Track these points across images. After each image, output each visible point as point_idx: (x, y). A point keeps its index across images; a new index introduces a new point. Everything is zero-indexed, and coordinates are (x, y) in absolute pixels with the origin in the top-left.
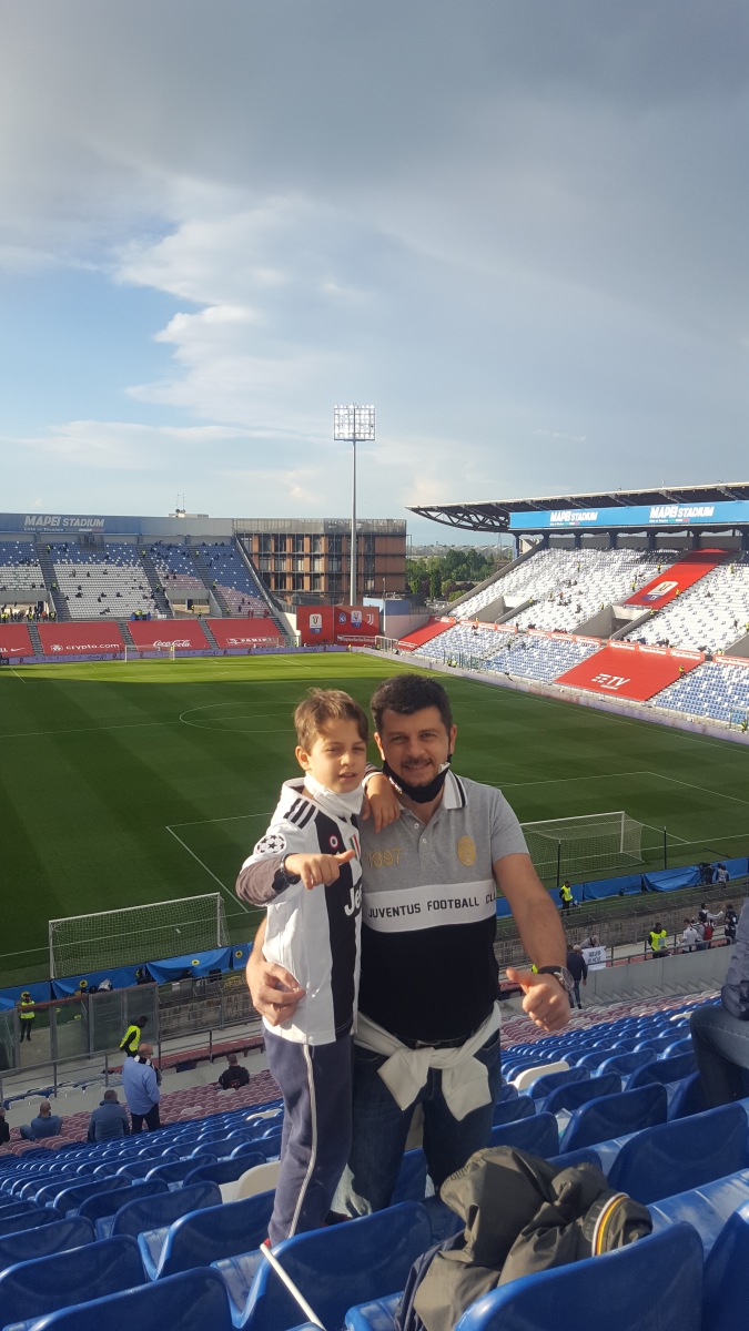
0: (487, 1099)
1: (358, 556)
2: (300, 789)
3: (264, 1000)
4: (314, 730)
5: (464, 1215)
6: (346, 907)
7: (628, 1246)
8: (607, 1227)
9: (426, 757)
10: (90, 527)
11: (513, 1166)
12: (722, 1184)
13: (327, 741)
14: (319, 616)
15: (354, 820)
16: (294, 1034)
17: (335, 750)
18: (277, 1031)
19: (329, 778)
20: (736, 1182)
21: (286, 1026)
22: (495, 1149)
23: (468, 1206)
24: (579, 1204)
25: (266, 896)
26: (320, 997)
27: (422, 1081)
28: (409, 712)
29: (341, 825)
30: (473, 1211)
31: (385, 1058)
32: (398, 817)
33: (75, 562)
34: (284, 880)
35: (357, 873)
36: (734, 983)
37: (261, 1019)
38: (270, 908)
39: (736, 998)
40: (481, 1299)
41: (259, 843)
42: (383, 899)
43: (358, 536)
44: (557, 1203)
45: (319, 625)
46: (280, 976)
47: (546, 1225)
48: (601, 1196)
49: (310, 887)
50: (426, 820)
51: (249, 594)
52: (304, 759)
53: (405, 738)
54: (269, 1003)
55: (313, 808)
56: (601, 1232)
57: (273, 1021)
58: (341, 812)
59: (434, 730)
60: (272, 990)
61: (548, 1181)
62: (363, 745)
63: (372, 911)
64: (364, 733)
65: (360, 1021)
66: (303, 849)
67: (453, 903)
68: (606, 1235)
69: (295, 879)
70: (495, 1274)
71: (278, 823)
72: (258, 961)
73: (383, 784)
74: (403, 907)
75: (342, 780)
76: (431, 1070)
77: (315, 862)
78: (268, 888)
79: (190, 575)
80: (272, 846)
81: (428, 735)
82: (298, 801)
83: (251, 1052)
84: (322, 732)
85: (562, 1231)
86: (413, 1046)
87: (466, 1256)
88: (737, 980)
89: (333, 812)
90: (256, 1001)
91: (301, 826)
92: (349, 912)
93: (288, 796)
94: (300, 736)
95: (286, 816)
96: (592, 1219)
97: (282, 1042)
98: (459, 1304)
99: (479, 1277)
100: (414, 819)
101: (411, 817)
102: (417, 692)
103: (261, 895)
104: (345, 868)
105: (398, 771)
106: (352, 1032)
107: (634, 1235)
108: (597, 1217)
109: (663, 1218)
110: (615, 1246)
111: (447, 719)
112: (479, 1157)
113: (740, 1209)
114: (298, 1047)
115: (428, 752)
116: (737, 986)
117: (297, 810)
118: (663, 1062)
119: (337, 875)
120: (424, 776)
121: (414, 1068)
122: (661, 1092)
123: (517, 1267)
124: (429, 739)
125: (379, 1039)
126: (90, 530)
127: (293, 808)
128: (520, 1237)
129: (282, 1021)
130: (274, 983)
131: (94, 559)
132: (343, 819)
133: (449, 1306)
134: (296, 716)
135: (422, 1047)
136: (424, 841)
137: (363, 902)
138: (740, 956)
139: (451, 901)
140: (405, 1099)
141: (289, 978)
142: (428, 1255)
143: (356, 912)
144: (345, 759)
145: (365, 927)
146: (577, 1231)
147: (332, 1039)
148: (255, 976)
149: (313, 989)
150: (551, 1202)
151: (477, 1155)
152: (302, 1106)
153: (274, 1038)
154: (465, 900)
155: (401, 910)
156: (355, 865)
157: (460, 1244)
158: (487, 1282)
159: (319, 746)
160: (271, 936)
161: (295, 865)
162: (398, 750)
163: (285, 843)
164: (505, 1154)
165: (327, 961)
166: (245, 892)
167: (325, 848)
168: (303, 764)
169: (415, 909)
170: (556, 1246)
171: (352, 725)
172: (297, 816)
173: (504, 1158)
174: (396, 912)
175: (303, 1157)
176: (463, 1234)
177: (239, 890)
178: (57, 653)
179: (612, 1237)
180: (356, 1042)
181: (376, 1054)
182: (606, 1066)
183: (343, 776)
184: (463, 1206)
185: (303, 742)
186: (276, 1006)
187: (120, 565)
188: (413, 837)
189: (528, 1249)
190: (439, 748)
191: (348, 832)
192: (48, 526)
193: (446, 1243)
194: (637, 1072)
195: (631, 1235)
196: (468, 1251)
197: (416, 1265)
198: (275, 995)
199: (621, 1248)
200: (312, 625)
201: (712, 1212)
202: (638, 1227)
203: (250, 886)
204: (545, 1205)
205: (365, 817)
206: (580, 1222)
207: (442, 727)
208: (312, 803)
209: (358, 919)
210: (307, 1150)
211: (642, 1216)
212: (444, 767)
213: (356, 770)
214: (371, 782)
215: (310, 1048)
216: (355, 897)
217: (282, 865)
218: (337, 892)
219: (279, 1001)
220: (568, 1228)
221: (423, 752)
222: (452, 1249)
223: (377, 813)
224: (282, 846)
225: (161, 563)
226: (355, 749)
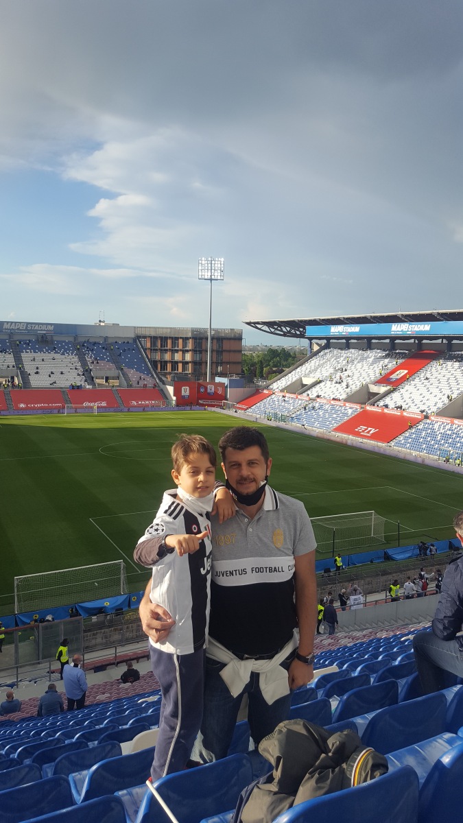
0: (286, 692)
1: (212, 351)
2: (175, 496)
3: (150, 627)
4: (181, 460)
5: (273, 761)
6: (202, 569)
7: (373, 781)
8: (361, 769)
9: (252, 477)
11: (304, 732)
12: (431, 742)
13: (190, 466)
14: (188, 388)
15: (208, 515)
16: (168, 648)
17: (195, 472)
18: (157, 646)
19: (191, 490)
20: (440, 741)
21: (163, 643)
22: (293, 721)
23: (275, 757)
24: (344, 754)
25: (152, 561)
26: (185, 624)
27: (247, 679)
28: (241, 449)
29: (199, 518)
30: (278, 759)
31: (224, 665)
32: (234, 514)
33: (35, 352)
34: (164, 551)
35: (209, 548)
36: (440, 618)
37: (148, 639)
38: (154, 569)
39: (441, 627)
40: (283, 814)
41: (148, 528)
42: (224, 565)
43: (212, 339)
44: (330, 754)
45: (188, 393)
46: (160, 611)
47: (323, 768)
48: (357, 750)
49: (181, 554)
50: (251, 517)
51: (144, 374)
52: (177, 478)
53: (239, 465)
54: (153, 628)
55: (182, 508)
56: (357, 772)
57: (155, 639)
58: (199, 510)
59: (256, 460)
60: (155, 621)
61: (325, 741)
62: (212, 469)
63: (217, 572)
64: (213, 461)
65: (209, 641)
66: (176, 532)
67: (268, 569)
68: (360, 774)
69: (171, 550)
70: (292, 798)
71: (161, 516)
72: (146, 603)
73: (226, 493)
74: (236, 571)
75: (199, 490)
76: (252, 673)
77: (184, 538)
78: (154, 555)
79: (108, 361)
80: (157, 530)
81: (253, 463)
82: (173, 503)
83: (140, 660)
84: (186, 461)
85: (333, 772)
86: (242, 658)
87: (274, 787)
88: (441, 616)
89: (194, 510)
90: (144, 627)
91: (175, 518)
92: (203, 572)
93: (167, 500)
94: (174, 463)
95: (166, 512)
96: (352, 764)
97: (160, 653)
98: (269, 817)
99: (281, 800)
100: (244, 516)
101: (242, 514)
102: (248, 437)
103: (150, 560)
104: (202, 545)
105: (234, 486)
106: (204, 647)
107: (377, 773)
108: (355, 763)
109: (395, 762)
110: (365, 780)
111: (265, 453)
112: (283, 726)
113: (441, 757)
114: (170, 656)
115: (253, 474)
116: (442, 620)
117: (172, 508)
118: (396, 666)
119: (198, 548)
120: (251, 488)
121: (242, 672)
122: (395, 685)
123: (306, 794)
124: (253, 465)
125: (221, 653)
126: (45, 332)
127: (170, 507)
128: (307, 775)
129: (161, 640)
130: (156, 616)
131: (47, 351)
132: (201, 515)
133: (263, 819)
134: (172, 451)
135: (247, 659)
136: (251, 530)
137: (212, 567)
138: (443, 601)
139: (266, 568)
140: (236, 691)
141: (165, 613)
142: (250, 786)
143: (208, 572)
144: (201, 477)
145: (212, 582)
146: (343, 772)
147: (193, 651)
148: (144, 611)
149: (180, 620)
150: (327, 753)
151: (281, 724)
152: (172, 693)
153: (155, 650)
154: (275, 568)
155: (234, 572)
156: (207, 542)
157: (270, 780)
158: (286, 803)
159: (185, 469)
160: (155, 587)
161: (172, 541)
162: (235, 472)
163: (164, 528)
164: (299, 724)
165: (188, 602)
166: (139, 558)
167: (189, 531)
168: (176, 481)
169: (244, 572)
170: (329, 780)
171: (206, 457)
172: (173, 512)
173: (298, 727)
174: (231, 573)
175: (172, 725)
176: (272, 774)
177: (135, 557)
178: (22, 409)
179: (364, 775)
180: (207, 655)
181: (219, 663)
182: (361, 669)
183: (199, 488)
184: (273, 756)
185: (176, 467)
186: (157, 630)
187: (63, 354)
188: (243, 527)
189: (312, 783)
190: (260, 472)
191: (204, 522)
192: (18, 329)
193: (262, 780)
194: (380, 672)
195: (375, 774)
196: (276, 784)
197: (243, 793)
198: (156, 624)
199: (369, 782)
200: (183, 393)
201: (424, 759)
202: (379, 769)
203: (143, 554)
204: (323, 755)
205: (213, 514)
206: (344, 765)
207: (262, 459)
208: (182, 504)
209: (209, 577)
210: (175, 720)
211: (382, 762)
212: (262, 483)
213: (207, 484)
214: (219, 492)
215: (178, 656)
216: (207, 564)
217: (163, 541)
218: (196, 558)
219: (159, 627)
220: (337, 770)
221: (249, 473)
222: (265, 783)
223: (221, 511)
224: (163, 530)
225: (88, 354)
226: (208, 472)
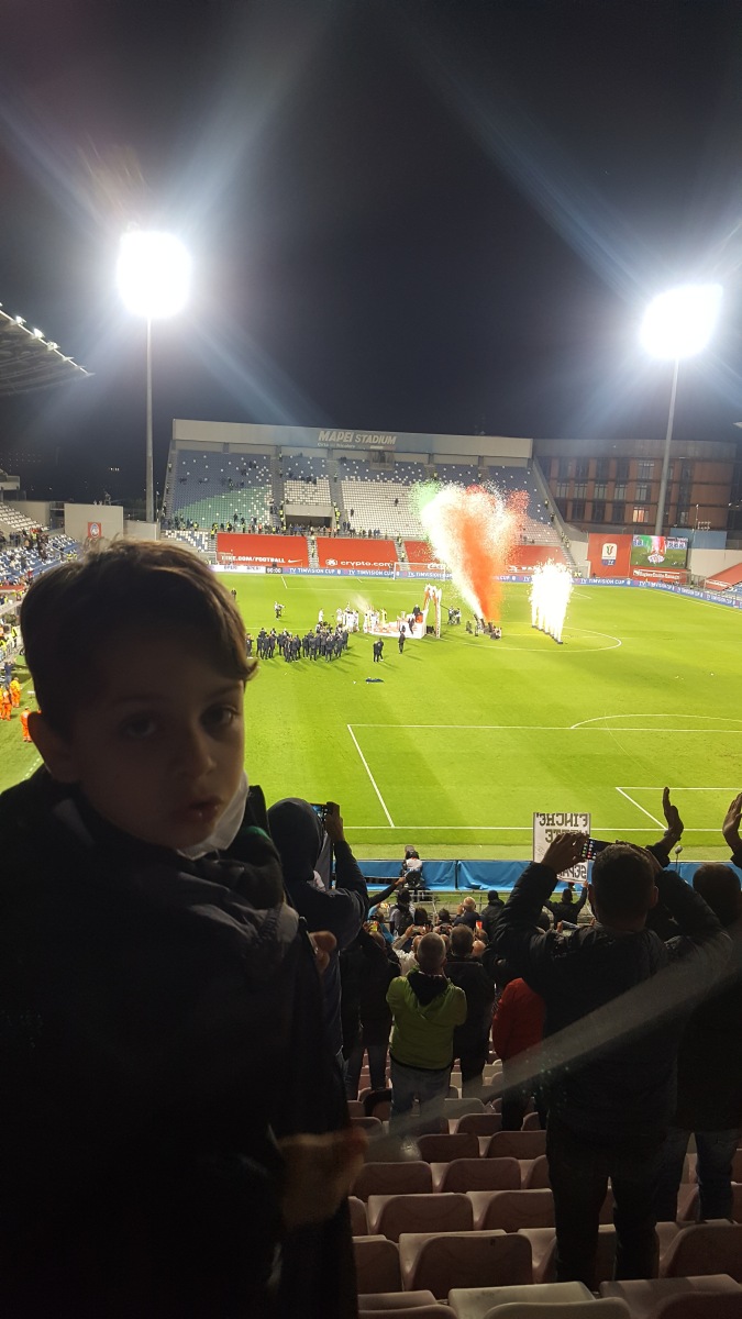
10: (381, 445)
14: (614, 546)
33: (363, 480)
45: (614, 555)
51: (539, 520)
126: (381, 448)
131: (382, 477)
187: (406, 484)
192: (341, 442)
200: (605, 555)
